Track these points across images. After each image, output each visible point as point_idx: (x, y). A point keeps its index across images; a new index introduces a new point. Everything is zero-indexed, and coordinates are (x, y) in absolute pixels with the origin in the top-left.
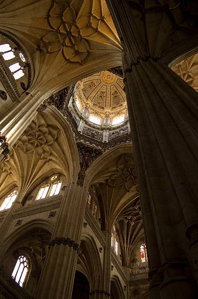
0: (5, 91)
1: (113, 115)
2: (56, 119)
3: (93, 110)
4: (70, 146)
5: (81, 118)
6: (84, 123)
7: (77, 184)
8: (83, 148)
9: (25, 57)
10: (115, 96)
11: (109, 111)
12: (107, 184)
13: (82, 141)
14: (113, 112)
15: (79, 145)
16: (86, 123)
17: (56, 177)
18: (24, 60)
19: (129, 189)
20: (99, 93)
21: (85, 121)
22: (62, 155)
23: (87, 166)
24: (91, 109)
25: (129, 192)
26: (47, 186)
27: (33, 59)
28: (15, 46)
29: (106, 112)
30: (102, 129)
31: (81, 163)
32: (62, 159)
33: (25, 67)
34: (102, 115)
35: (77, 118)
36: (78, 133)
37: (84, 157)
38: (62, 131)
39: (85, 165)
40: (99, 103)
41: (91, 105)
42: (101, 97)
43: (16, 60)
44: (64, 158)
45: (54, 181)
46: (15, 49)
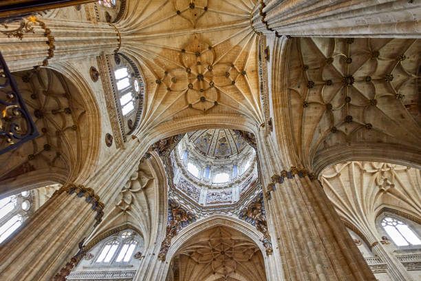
0: (112, 135)
1: (215, 167)
2: (153, 166)
3: (194, 155)
4: (161, 202)
5: (179, 165)
6: (182, 172)
7: (159, 257)
8: (175, 208)
9: (140, 85)
10: (223, 144)
11: (212, 161)
12: (190, 257)
13: (176, 198)
14: (216, 163)
15: (171, 203)
16: (184, 173)
17: (129, 234)
18: (137, 89)
19: (215, 269)
20: (205, 134)
21: (183, 170)
22: (146, 210)
23: (175, 233)
24: (192, 153)
25: (214, 273)
26: (116, 244)
27: (147, 91)
28: (133, 71)
29: (208, 162)
30: (201, 185)
31: (168, 228)
32: (145, 215)
33: (137, 98)
34: (203, 164)
35: (176, 165)
36: (172, 186)
37: (173, 219)
38: (156, 181)
39: (171, 231)
40: (201, 146)
41: (193, 148)
42: (205, 139)
43: (131, 89)
44: (147, 214)
45: (126, 239)
46: (133, 75)
